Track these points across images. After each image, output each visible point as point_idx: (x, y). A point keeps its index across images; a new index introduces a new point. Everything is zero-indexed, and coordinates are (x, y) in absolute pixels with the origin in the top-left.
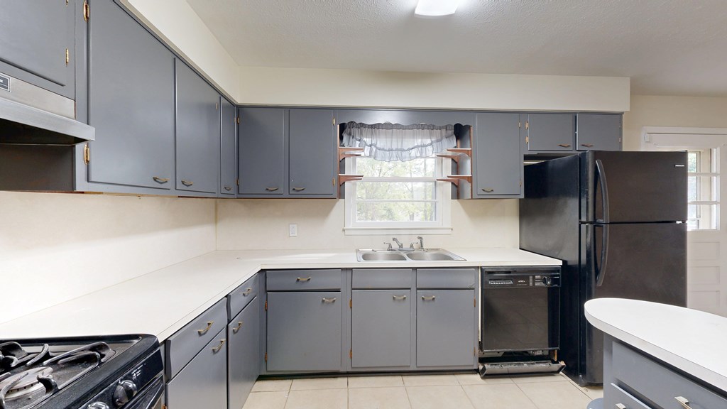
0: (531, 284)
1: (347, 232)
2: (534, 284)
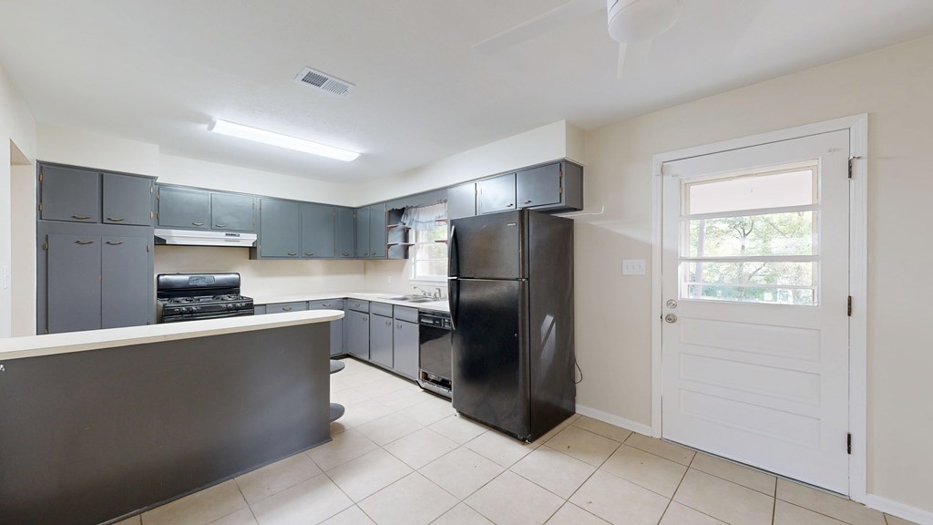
1: (410, 282)
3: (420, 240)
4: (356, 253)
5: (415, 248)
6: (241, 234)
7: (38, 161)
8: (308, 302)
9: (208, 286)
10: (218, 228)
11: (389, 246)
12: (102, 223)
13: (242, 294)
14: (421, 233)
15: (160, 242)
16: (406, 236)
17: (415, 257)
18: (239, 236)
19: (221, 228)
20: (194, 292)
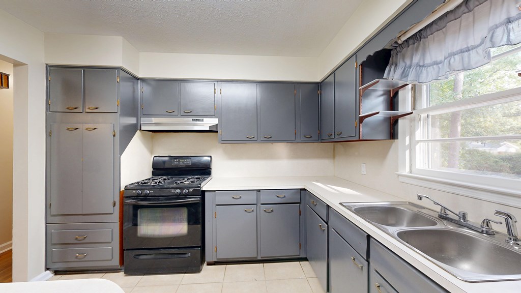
1: (401, 179)
3: (423, 103)
4: (320, 135)
5: (413, 120)
6: (205, 119)
7: (47, 64)
8: (259, 191)
9: (186, 167)
11: (362, 119)
12: (85, 112)
14: (424, 88)
16: (392, 101)
17: (412, 135)
18: (203, 121)
19: (187, 114)
20: (176, 171)
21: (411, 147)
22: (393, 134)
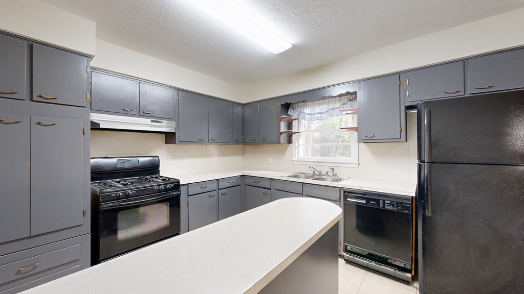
0: (381, 206)
1: (293, 162)
2: (384, 206)
4: (243, 140)
5: (298, 135)
6: (164, 121)
8: (218, 180)
9: (134, 168)
10: (145, 115)
11: (281, 133)
12: (32, 100)
13: (161, 174)
15: (95, 127)
16: (290, 126)
17: (298, 142)
18: (162, 123)
19: (147, 115)
20: (121, 174)
21: (298, 148)
22: (290, 141)
